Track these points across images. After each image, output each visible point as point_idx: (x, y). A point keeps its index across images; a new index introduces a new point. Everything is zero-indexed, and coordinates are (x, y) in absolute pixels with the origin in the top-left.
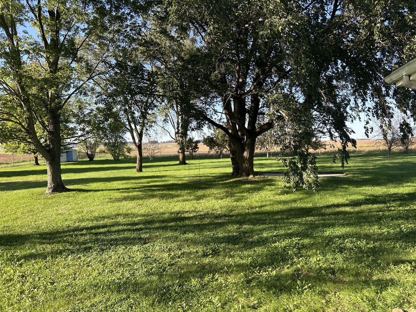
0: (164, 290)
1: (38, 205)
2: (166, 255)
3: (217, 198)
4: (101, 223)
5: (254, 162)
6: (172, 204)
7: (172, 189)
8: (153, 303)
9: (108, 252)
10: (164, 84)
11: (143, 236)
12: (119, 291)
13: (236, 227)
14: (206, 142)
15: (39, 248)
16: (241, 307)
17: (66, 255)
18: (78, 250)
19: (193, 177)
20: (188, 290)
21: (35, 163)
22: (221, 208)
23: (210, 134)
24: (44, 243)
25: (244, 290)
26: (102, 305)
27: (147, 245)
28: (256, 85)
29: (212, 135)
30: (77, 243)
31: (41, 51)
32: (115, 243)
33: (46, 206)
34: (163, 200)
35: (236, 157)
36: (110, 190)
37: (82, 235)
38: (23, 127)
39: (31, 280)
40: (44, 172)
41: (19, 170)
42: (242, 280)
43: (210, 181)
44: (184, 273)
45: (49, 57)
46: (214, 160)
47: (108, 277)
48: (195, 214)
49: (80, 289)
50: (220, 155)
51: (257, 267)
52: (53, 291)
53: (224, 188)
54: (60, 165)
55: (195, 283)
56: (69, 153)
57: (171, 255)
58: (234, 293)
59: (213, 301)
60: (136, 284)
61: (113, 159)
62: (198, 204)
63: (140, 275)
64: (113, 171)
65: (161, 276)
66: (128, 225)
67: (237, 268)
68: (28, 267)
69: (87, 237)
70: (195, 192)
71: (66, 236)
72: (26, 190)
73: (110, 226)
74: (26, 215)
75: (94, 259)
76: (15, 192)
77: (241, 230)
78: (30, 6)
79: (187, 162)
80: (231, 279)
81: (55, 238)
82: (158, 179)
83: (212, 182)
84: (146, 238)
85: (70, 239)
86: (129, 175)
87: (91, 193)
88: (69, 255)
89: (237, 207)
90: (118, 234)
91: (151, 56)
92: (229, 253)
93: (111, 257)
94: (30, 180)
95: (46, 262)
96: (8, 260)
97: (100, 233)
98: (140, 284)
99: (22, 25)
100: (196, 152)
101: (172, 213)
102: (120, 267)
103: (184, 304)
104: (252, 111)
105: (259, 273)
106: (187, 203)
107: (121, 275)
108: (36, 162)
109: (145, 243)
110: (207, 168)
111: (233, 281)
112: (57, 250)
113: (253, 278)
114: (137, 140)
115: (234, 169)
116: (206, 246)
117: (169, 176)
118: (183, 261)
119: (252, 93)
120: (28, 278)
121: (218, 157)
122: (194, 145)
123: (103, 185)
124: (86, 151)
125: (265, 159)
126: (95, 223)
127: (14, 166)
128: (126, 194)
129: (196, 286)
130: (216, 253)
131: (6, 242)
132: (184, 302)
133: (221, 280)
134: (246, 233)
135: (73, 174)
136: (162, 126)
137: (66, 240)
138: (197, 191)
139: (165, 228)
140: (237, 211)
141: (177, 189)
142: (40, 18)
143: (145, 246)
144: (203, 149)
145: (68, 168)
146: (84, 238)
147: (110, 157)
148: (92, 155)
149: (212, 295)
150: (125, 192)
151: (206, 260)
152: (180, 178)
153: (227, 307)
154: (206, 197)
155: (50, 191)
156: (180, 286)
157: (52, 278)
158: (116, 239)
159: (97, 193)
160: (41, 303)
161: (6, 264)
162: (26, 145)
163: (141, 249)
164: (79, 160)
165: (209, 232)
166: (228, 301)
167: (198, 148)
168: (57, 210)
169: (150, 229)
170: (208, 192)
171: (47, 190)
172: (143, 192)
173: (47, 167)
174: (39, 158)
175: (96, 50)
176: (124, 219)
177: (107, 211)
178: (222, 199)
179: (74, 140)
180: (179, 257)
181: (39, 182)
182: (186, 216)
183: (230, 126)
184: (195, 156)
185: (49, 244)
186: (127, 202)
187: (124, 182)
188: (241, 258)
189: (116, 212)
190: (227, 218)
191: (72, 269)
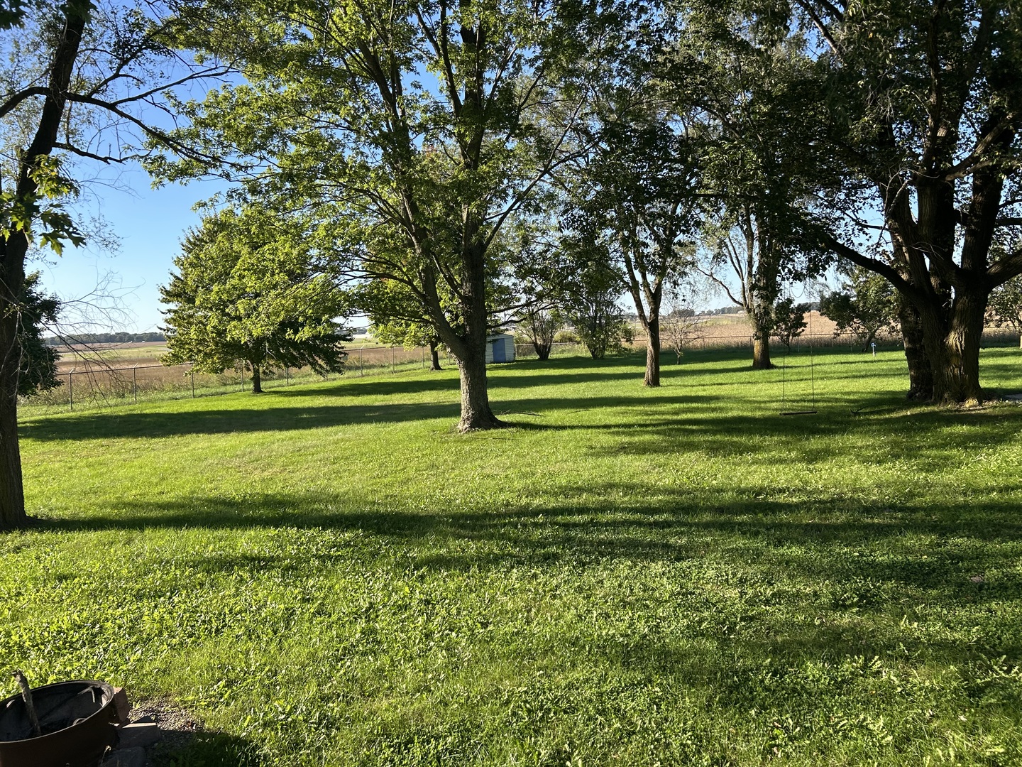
0: (736, 679)
1: (445, 456)
2: (734, 593)
3: (866, 460)
4: (575, 501)
5: (982, 362)
6: (741, 470)
7: (740, 432)
8: (710, 705)
9: (594, 569)
10: (722, 167)
11: (672, 541)
12: (626, 664)
13: (927, 540)
14: (828, 308)
15: (454, 546)
16: (952, 754)
17: (507, 568)
18: (530, 557)
19: (794, 401)
20: (799, 687)
21: (432, 366)
22: (878, 486)
23: (840, 287)
24: (464, 537)
25: (960, 712)
26: (591, 688)
27: (685, 564)
28: (991, 142)
29: (844, 289)
30: (528, 543)
31: (448, 122)
32: (610, 550)
33: (460, 458)
34: (716, 456)
35: (922, 347)
36: (588, 427)
37: (536, 525)
38: (414, 288)
39: (443, 612)
40: (454, 384)
41: (404, 380)
42: (955, 684)
43: (842, 413)
44: (784, 642)
45: (464, 134)
46: (852, 358)
47: (600, 628)
48: (805, 498)
49: (541, 646)
50: (869, 342)
51: (1000, 655)
52: (488, 642)
53: (887, 432)
54: (485, 370)
55: (816, 672)
56: (499, 342)
57: (746, 594)
58: (932, 716)
59: (871, 726)
60: (664, 653)
61: (589, 355)
62: (811, 472)
63: (672, 633)
64: (592, 384)
65: (724, 642)
66: (635, 510)
67: (939, 650)
68: (435, 584)
69: (547, 532)
70: (800, 440)
71: (505, 525)
72: (421, 422)
73: (596, 510)
74: (423, 474)
75: (565, 581)
76: (401, 424)
77: (943, 549)
78: (425, 27)
79: (773, 361)
80: (920, 677)
81: (482, 527)
82: (700, 405)
83: (849, 416)
84: (681, 547)
85: (512, 533)
86: (628, 394)
87: (549, 432)
88: (513, 567)
89: (928, 485)
90: (614, 530)
91: (689, 98)
92: (910, 606)
93: (602, 582)
94: (426, 401)
95: (468, 577)
96: (398, 565)
97: (575, 525)
98: (675, 654)
99: (412, 70)
100: (799, 335)
101: (742, 492)
102: (624, 607)
103: (790, 720)
104: (976, 216)
105: (1008, 672)
106: (781, 467)
107: (629, 628)
108: (434, 364)
109: (679, 559)
110: (832, 378)
111: (927, 683)
112: (489, 554)
113: (988, 684)
114: (647, 310)
115: (913, 380)
116: (840, 582)
117: (729, 398)
118: (780, 613)
119: (978, 166)
120: (437, 607)
121: (862, 347)
122: (792, 316)
123: (573, 415)
124: (533, 338)
125: (1014, 354)
126: (561, 501)
127: (395, 372)
128: (626, 439)
129: (818, 681)
130: (869, 603)
131: (392, 527)
132: (788, 715)
133: (889, 675)
134: (961, 559)
135: (508, 389)
136: (708, 273)
137: (504, 533)
138: (807, 439)
139: (727, 527)
140: (928, 498)
141: (751, 432)
142: (444, 49)
143: (678, 565)
144: (819, 326)
145: (496, 375)
146: (541, 534)
147: (583, 351)
148: (545, 347)
149: (864, 709)
150: (623, 433)
151: (845, 620)
152: (757, 404)
153: (911, 750)
154: (834, 454)
155: (466, 425)
156: (774, 674)
157: (484, 612)
158: (611, 543)
159: (561, 433)
160: (466, 664)
161: (396, 574)
162: (421, 327)
163: (669, 572)
164: (518, 358)
165: (847, 546)
166: (914, 733)
167: (805, 325)
168: (482, 468)
169: (690, 525)
170: (838, 441)
171: (460, 423)
172: (665, 435)
173: (460, 374)
174: (440, 354)
175: (557, 104)
176: (625, 495)
177: (586, 475)
178: (880, 462)
179: (513, 315)
180: (767, 602)
181: (443, 406)
182: (781, 501)
183: (906, 262)
184: (797, 344)
185: (472, 538)
186: (630, 457)
187: (619, 409)
188: (947, 624)
189: (606, 479)
190: (899, 515)
191: (522, 599)
